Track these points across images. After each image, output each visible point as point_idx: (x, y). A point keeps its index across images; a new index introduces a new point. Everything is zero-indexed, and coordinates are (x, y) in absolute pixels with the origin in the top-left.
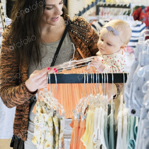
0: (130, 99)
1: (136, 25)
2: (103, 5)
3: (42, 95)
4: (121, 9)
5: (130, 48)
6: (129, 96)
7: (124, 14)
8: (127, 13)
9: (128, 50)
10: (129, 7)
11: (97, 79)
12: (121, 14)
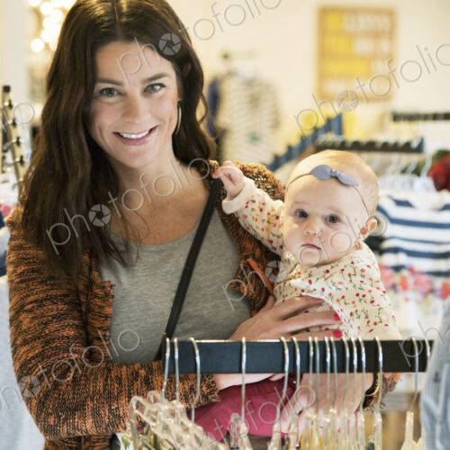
0: (439, 420)
1: (441, 205)
2: (339, 144)
3: (142, 411)
4: (395, 157)
5: (425, 278)
6: (438, 411)
7: (404, 171)
8: (412, 168)
9: (416, 283)
10: (419, 149)
11: (328, 360)
12: (394, 172)
